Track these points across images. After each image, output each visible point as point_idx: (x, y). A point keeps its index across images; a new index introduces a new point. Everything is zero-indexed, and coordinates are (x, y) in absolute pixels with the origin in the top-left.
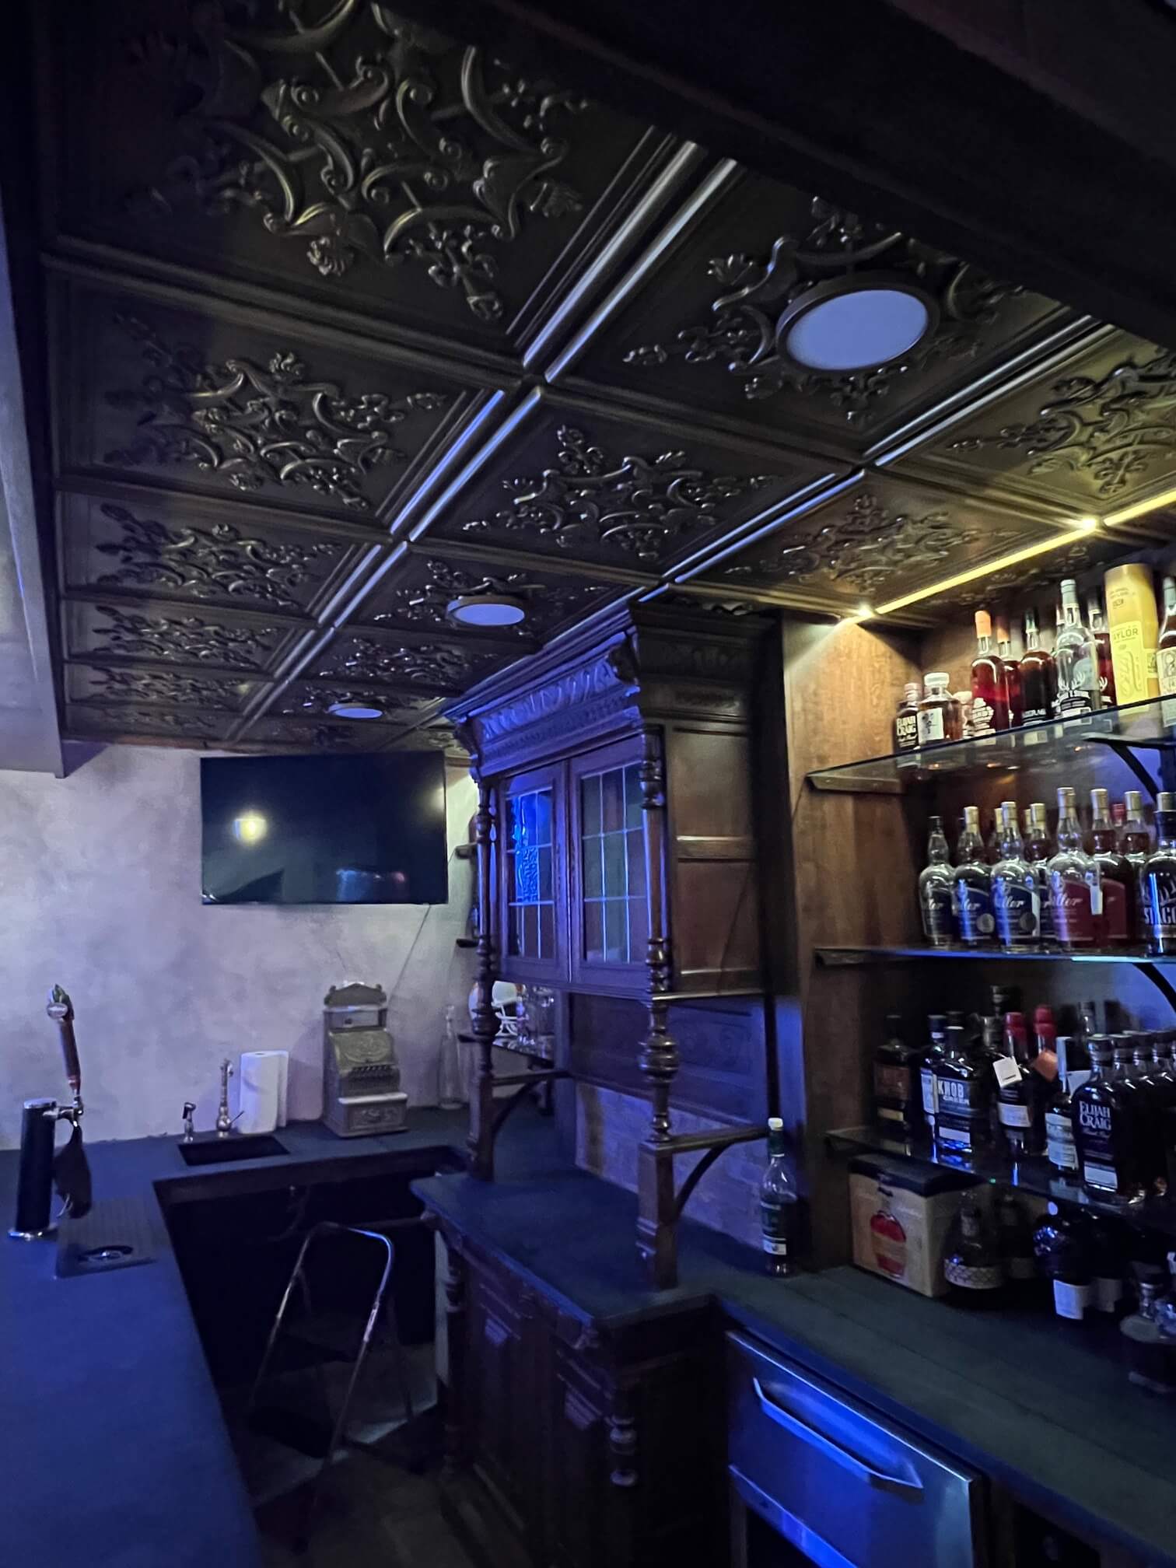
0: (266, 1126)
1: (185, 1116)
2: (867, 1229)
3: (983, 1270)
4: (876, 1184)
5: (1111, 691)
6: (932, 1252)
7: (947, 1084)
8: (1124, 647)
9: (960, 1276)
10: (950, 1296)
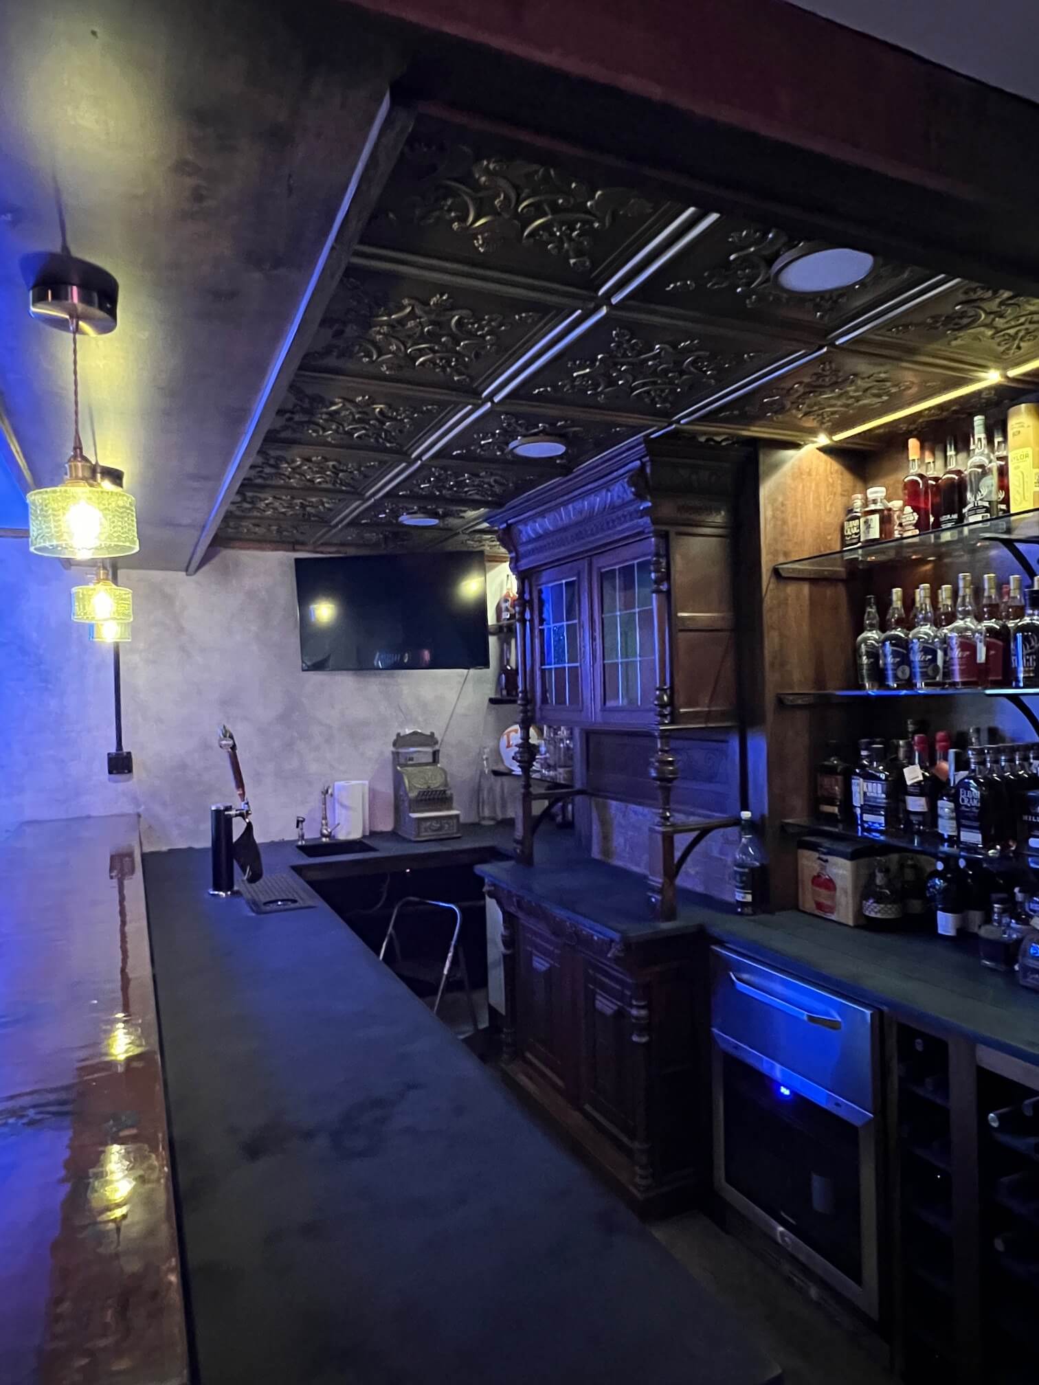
0: (356, 835)
1: (297, 827)
2: (808, 884)
3: (889, 906)
4: (817, 855)
5: (1006, 501)
6: (854, 897)
7: (870, 784)
8: (1018, 467)
9: (874, 910)
10: (866, 924)
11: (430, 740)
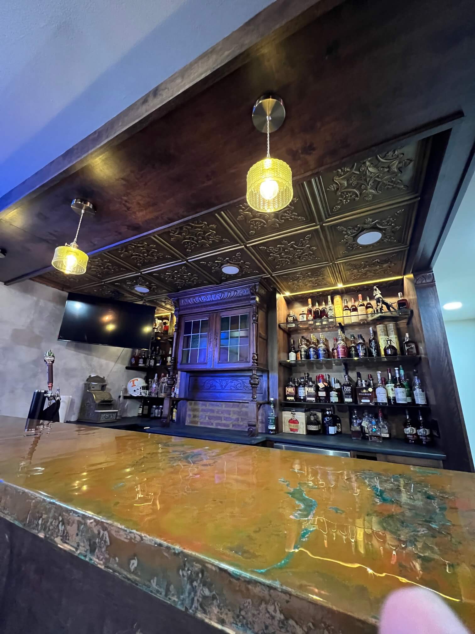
2: (287, 423)
3: (317, 426)
6: (305, 425)
7: (309, 388)
10: (311, 433)
11: (103, 380)
